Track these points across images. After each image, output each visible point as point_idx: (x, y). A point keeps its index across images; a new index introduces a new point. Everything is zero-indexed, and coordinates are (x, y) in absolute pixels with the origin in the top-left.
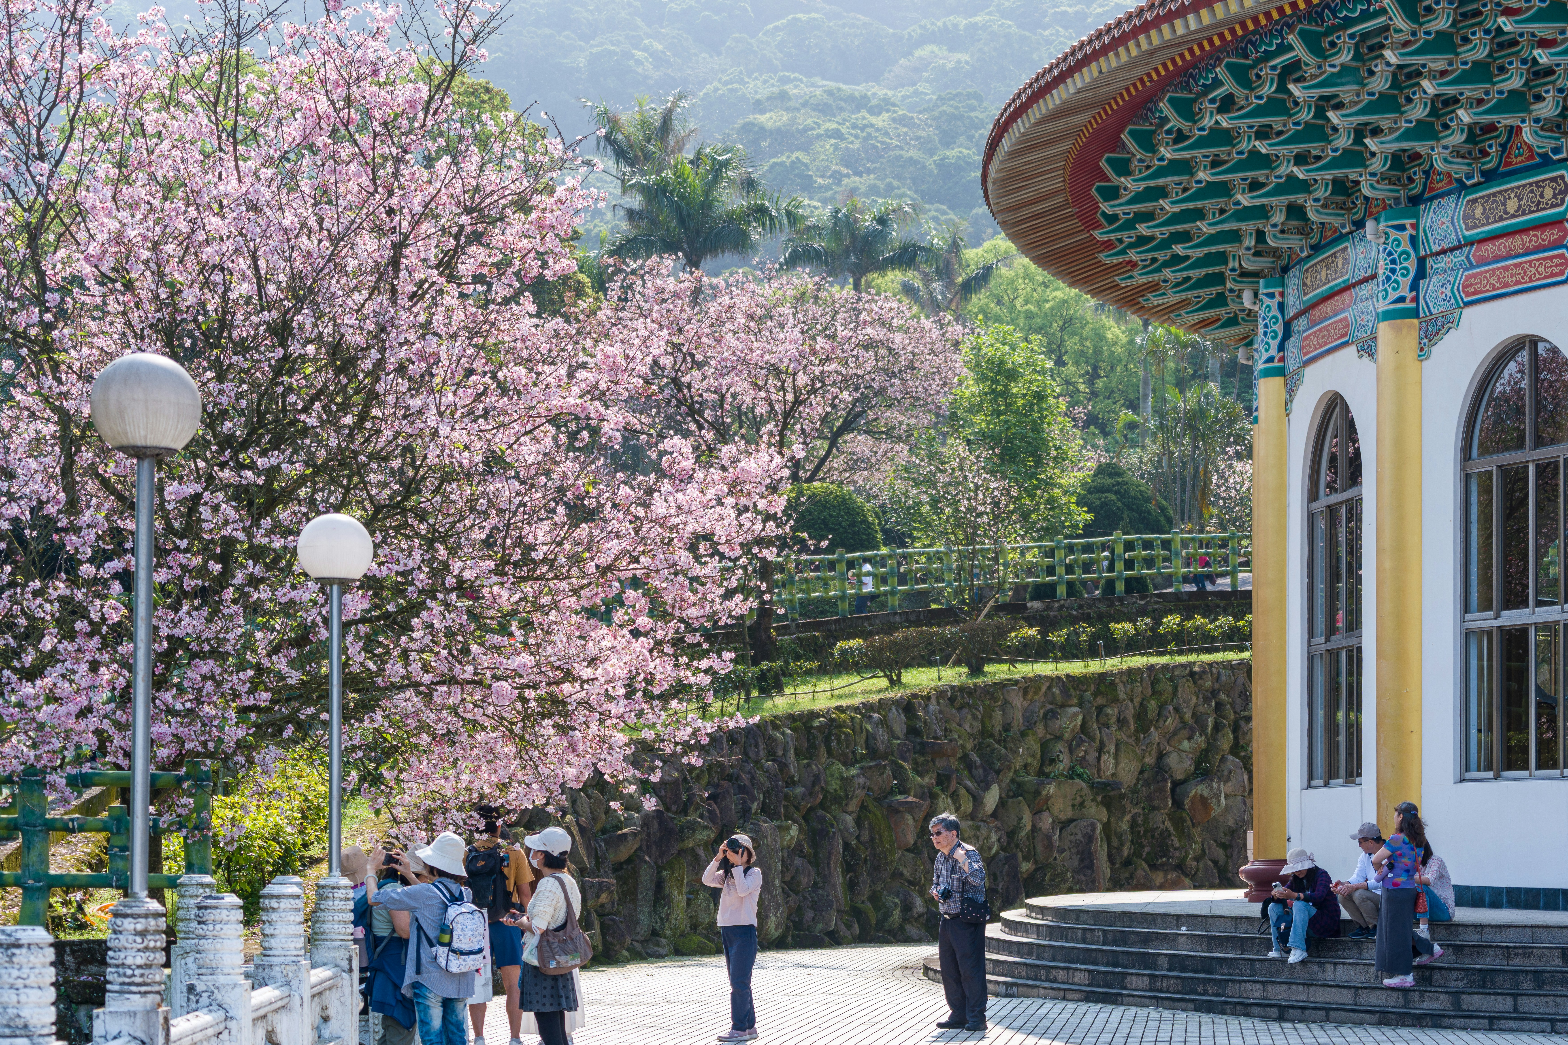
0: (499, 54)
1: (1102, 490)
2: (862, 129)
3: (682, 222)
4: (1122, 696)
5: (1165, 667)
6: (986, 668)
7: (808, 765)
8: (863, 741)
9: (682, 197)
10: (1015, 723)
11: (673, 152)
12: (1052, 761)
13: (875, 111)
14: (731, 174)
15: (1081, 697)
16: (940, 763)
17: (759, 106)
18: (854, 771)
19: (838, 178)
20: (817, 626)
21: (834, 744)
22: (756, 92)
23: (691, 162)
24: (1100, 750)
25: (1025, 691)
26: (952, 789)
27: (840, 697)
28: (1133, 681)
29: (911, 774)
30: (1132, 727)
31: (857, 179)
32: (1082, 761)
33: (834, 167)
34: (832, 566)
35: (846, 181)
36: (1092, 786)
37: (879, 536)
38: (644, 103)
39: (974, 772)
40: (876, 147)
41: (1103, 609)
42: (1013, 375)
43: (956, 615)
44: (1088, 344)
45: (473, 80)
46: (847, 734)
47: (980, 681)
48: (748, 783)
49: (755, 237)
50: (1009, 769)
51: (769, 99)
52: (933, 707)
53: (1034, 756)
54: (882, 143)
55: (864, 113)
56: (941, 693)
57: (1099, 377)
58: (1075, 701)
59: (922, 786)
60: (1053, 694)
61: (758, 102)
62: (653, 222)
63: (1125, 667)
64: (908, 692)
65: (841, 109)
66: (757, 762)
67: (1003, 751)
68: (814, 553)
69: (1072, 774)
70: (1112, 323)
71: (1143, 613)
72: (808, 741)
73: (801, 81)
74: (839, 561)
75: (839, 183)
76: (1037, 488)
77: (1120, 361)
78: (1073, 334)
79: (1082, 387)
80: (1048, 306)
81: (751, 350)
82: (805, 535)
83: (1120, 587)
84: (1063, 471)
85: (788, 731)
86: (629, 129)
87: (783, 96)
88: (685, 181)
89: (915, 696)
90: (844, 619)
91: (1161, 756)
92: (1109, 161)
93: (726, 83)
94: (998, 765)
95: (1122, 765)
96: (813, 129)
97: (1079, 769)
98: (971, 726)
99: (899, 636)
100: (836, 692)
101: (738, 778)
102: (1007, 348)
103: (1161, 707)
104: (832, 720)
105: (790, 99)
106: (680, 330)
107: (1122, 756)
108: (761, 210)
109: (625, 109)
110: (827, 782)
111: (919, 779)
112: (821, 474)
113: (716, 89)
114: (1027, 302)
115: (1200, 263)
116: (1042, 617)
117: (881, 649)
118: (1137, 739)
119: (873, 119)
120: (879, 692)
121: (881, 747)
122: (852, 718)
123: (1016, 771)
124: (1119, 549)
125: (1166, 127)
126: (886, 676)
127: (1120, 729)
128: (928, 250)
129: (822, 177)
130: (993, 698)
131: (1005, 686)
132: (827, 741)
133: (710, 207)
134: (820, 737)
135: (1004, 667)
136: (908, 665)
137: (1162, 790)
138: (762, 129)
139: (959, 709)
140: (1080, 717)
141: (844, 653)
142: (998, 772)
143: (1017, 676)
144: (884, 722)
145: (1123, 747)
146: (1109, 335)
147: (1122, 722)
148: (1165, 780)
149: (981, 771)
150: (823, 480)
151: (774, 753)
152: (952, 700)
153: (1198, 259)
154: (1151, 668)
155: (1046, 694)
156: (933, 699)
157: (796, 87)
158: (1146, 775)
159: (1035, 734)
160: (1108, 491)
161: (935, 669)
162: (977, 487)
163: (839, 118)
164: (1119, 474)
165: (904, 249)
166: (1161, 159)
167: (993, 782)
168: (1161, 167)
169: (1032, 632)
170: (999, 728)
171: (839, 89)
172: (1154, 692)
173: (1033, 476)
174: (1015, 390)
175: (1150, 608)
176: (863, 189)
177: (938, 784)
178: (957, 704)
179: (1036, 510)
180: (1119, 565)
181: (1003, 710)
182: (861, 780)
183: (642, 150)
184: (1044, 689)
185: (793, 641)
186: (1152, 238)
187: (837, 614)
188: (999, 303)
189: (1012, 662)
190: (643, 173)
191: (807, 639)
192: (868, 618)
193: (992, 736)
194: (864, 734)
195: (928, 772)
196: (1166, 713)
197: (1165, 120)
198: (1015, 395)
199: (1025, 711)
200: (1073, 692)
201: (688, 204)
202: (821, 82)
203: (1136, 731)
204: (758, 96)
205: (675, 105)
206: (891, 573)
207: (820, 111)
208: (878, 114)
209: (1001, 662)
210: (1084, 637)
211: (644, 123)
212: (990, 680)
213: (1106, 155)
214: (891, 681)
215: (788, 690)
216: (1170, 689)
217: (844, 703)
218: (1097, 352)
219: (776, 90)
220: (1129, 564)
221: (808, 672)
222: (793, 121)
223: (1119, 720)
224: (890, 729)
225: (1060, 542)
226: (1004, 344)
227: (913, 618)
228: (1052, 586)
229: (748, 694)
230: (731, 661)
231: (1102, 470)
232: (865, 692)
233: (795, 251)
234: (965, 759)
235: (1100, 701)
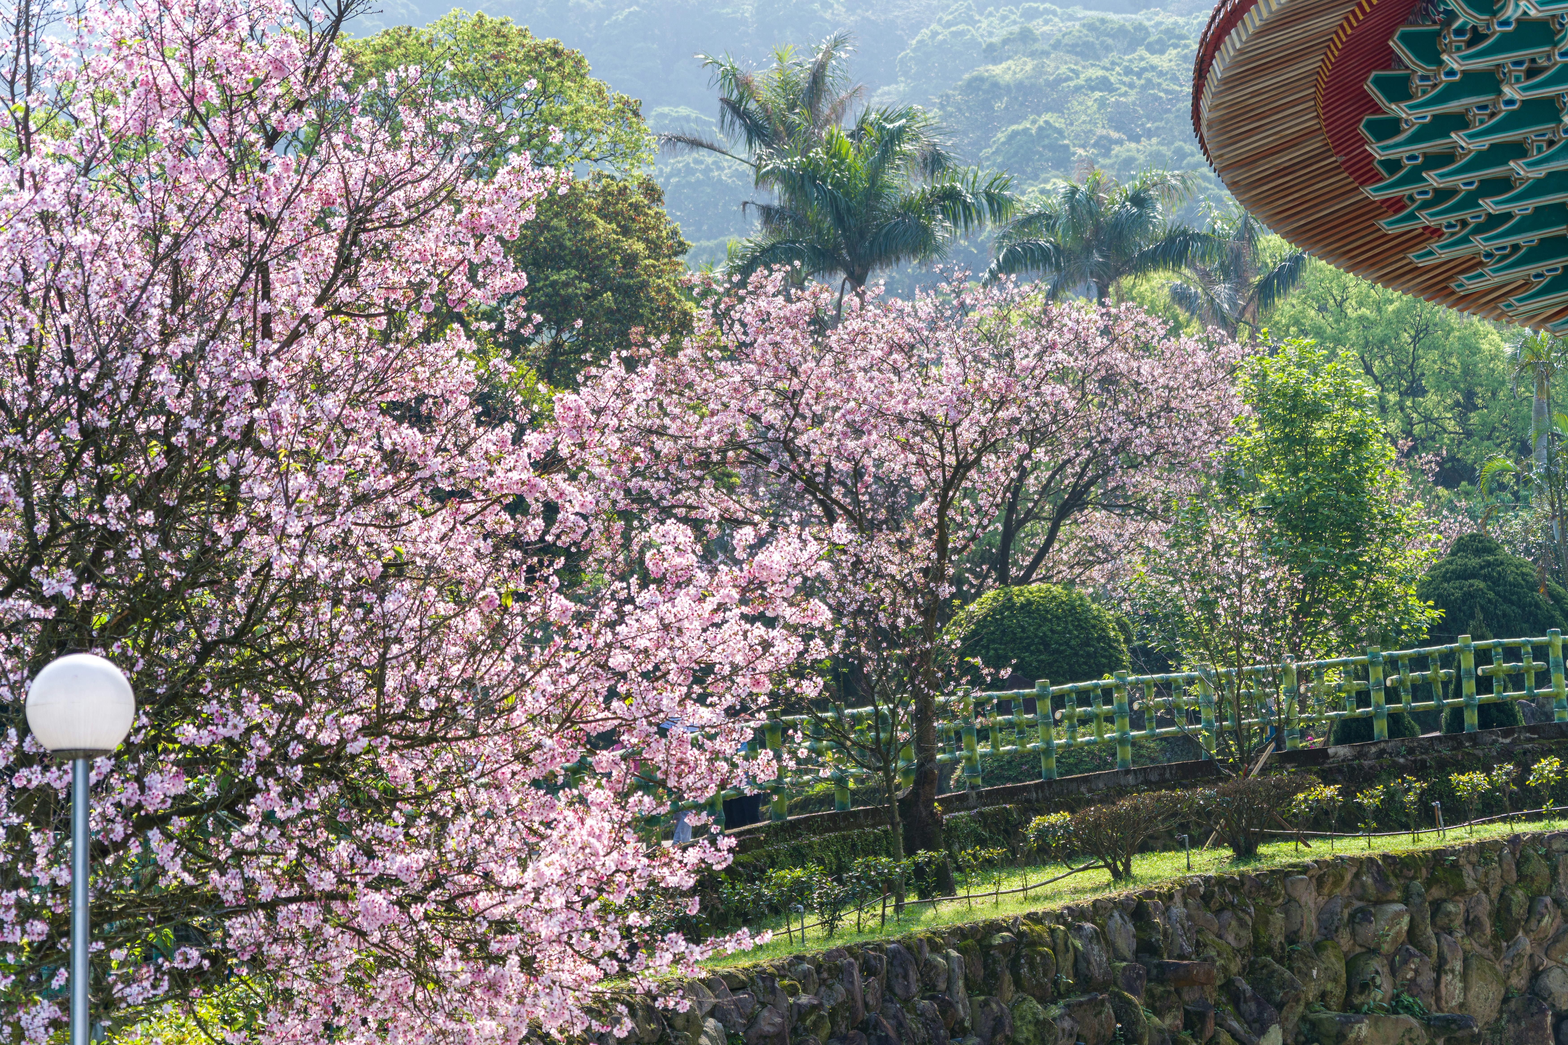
0: (635, 8)
1: (1464, 574)
2: (1139, 75)
3: (839, 220)
4: (1470, 884)
5: (1537, 838)
6: (1262, 849)
7: (986, 1003)
8: (1069, 964)
9: (838, 185)
10: (1305, 930)
11: (827, 122)
12: (1365, 987)
13: (1159, 48)
14: (907, 147)
15: (1406, 889)
16: (1190, 995)
17: (993, 54)
18: (1055, 1011)
19: (1105, 146)
20: (1009, 795)
21: (1025, 970)
22: (991, 34)
23: (852, 135)
24: (1440, 969)
25: (1320, 882)
26: (1208, 1034)
27: (1036, 899)
28: (1488, 861)
29: (1143, 1012)
30: (1488, 931)
31: (1133, 145)
32: (1412, 986)
33: (1100, 131)
34: (1029, 705)
35: (1116, 149)
36: (1428, 1023)
37: (1126, 658)
38: (786, 57)
39: (1243, 1007)
40: (1157, 98)
41: (1446, 752)
42: (1315, 411)
43: (1219, 772)
44: (1454, 360)
45: (538, 41)
46: (1044, 956)
47: (1248, 868)
48: (892, 1034)
49: (939, 235)
50: (1297, 1001)
51: (1005, 42)
52: (1178, 910)
53: (1335, 980)
54: (1167, 92)
55: (1142, 51)
56: (1188, 890)
57: (1476, 408)
58: (1398, 894)
59: (1160, 1031)
60: (1363, 885)
61: (991, 47)
62: (798, 223)
63: (1474, 840)
64: (1140, 889)
65: (1108, 49)
66: (907, 1000)
67: (1287, 974)
68: (990, 687)
69: (1396, 1006)
70: (1491, 328)
71: (1506, 755)
72: (985, 967)
73: (1054, 13)
74: (1041, 697)
75: (1107, 154)
76: (1355, 576)
77: (1503, 383)
78: (1433, 346)
79: (1451, 425)
80: (1391, 308)
81: (890, 395)
82: (978, 661)
83: (1471, 718)
84: (1395, 548)
85: (954, 953)
86: (765, 94)
87: (1026, 36)
88: (842, 161)
89: (1149, 894)
90: (1050, 782)
91: (1536, 975)
92: (1377, 81)
93: (949, 25)
94: (1279, 996)
95: (1474, 990)
96: (1069, 79)
97: (1406, 998)
98: (1237, 937)
99: (1125, 804)
100: (1031, 893)
101: (877, 1025)
102: (1305, 372)
103: (1533, 900)
104: (1021, 934)
105: (1035, 40)
106: (794, 371)
107: (1474, 977)
108: (952, 195)
109: (758, 67)
110: (1014, 1029)
111: (1156, 1020)
112: (1041, 571)
113: (935, 34)
114: (1361, 304)
115: (1527, 224)
116: (1351, 768)
117: (1097, 826)
118: (1497, 950)
119: (1155, 60)
120: (1095, 890)
121: (1097, 973)
122: (1052, 931)
123: (1308, 1005)
124: (1468, 661)
125: (1455, 26)
126: (1107, 865)
127: (1469, 934)
128: (1204, 239)
129: (1083, 146)
130: (1271, 894)
131: (1288, 874)
132: (1014, 968)
133: (878, 196)
134: (1004, 961)
135: (1288, 847)
136: (1145, 848)
137: (1539, 1027)
138: (995, 85)
139: (1218, 912)
140: (1406, 919)
141: (1042, 833)
142: (1280, 1006)
143: (1307, 860)
144: (1101, 936)
145: (1474, 963)
146: (1485, 346)
147: (1472, 925)
148: (1543, 1012)
149: (1253, 1006)
150: (1044, 579)
151: (934, 987)
152: (1207, 898)
153: (1524, 218)
154: (1515, 839)
155: (1352, 885)
156: (1177, 899)
157: (1046, 22)
158: (1513, 1005)
159: (1337, 946)
160: (1473, 576)
161: (1183, 855)
162: (1241, 578)
163: (1106, 62)
164: (1490, 551)
165: (1171, 239)
166: (1451, 73)
167: (1272, 1021)
168: (1451, 85)
169: (1330, 791)
170: (1281, 938)
171: (1103, 21)
172: (1521, 877)
173: (1352, 559)
174: (1319, 434)
175: (1518, 749)
176: (1141, 158)
177: (1185, 1028)
178: (1214, 905)
179: (1358, 608)
180: (1469, 686)
181: (1287, 912)
182: (1067, 1024)
183: (783, 123)
184: (1348, 877)
185: (973, 819)
186: (1451, 192)
187: (1040, 775)
188: (1322, 309)
189: (1305, 839)
190: (782, 154)
191: (994, 815)
192: (1085, 780)
193: (1269, 951)
194: (1071, 954)
195: (1169, 1009)
196: (1540, 908)
197: (1451, 16)
198: (1321, 441)
199: (1321, 912)
200: (1393, 881)
201: (847, 194)
202: (1081, 13)
203: (1495, 937)
204: (994, 40)
205: (828, 55)
206: (1121, 712)
207: (1077, 54)
208: (1162, 52)
209: (1287, 838)
210: (1411, 797)
211: (786, 85)
212: (1264, 866)
213: (1374, 74)
214: (1116, 873)
215: (961, 892)
216: (1547, 871)
217: (1039, 908)
218: (1467, 371)
219: (1016, 29)
220: (1484, 684)
221: (989, 865)
222: (1039, 70)
223: (1467, 922)
224: (1110, 945)
225: (1375, 655)
226: (1300, 366)
227: (1154, 777)
228: (1367, 722)
229: (900, 899)
230: (730, 850)
231: (1463, 546)
232: (1076, 891)
233: (1011, 252)
234: (1228, 987)
235: (1436, 892)
